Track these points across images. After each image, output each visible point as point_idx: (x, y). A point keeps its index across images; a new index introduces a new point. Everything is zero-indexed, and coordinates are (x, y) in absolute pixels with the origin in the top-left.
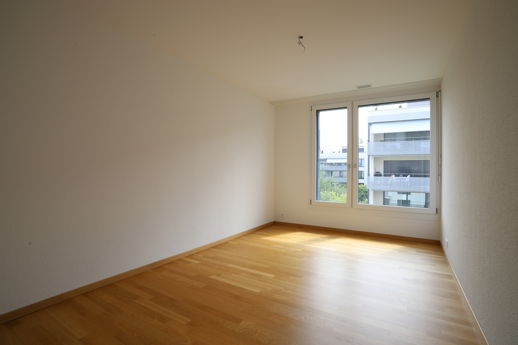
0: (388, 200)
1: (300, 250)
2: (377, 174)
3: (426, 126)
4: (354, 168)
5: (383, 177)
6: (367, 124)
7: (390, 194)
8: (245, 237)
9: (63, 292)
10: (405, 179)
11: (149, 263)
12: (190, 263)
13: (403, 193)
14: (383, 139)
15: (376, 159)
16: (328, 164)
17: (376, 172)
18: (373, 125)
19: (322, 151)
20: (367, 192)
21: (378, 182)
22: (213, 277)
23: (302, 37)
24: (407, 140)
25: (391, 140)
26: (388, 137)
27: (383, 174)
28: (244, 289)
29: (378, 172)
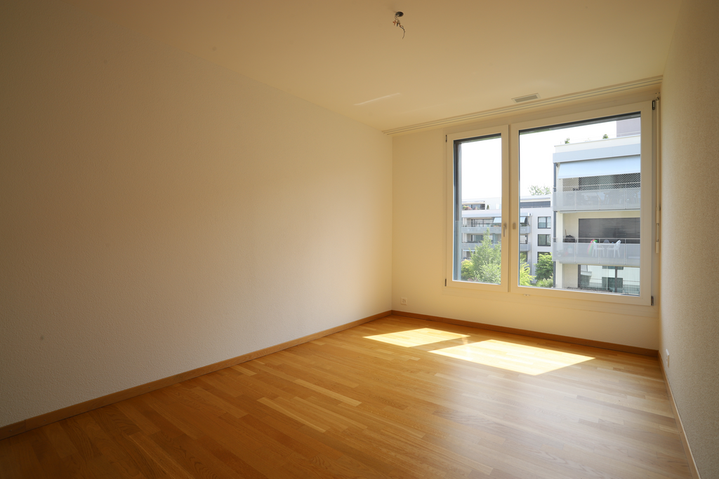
0: (588, 278)
1: (417, 359)
2: (569, 239)
3: (634, 167)
4: (512, 230)
5: (577, 244)
6: (553, 165)
7: (590, 268)
8: (340, 335)
9: (27, 418)
10: (612, 247)
11: (176, 373)
12: (240, 374)
13: (610, 267)
14: (577, 187)
15: (566, 216)
16: (496, 224)
17: (567, 237)
18: (562, 167)
19: (488, 207)
20: (553, 265)
21: (570, 250)
22: (264, 401)
23: (401, 14)
24: (616, 187)
25: (590, 188)
26: (585, 183)
27: (577, 238)
28: (303, 425)
29: (570, 236)
